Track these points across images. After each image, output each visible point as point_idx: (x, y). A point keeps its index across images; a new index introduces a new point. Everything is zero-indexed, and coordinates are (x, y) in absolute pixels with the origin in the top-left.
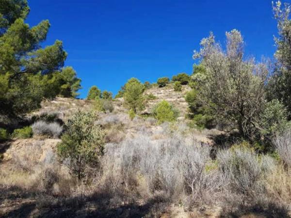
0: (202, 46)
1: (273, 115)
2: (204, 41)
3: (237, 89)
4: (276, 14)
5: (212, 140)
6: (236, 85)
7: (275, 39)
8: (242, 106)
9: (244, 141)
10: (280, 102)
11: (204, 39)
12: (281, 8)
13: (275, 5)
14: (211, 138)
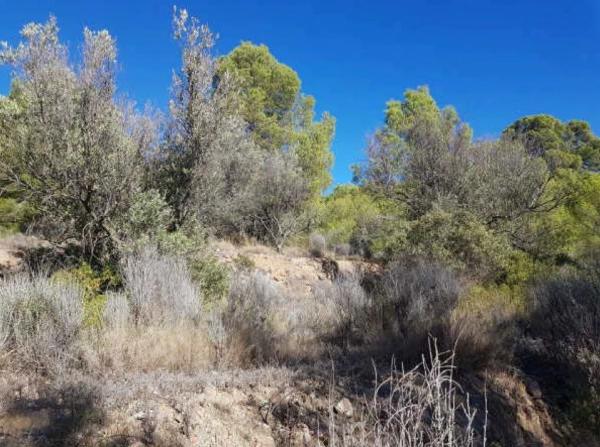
0: (25, 39)
1: (144, 218)
2: (30, 30)
3: (84, 154)
4: (177, 29)
5: (20, 259)
6: (84, 145)
7: (174, 77)
8: (90, 192)
9: (84, 263)
10: (162, 196)
11: (32, 24)
12: (186, 25)
13: (178, 15)
14: (19, 255)
